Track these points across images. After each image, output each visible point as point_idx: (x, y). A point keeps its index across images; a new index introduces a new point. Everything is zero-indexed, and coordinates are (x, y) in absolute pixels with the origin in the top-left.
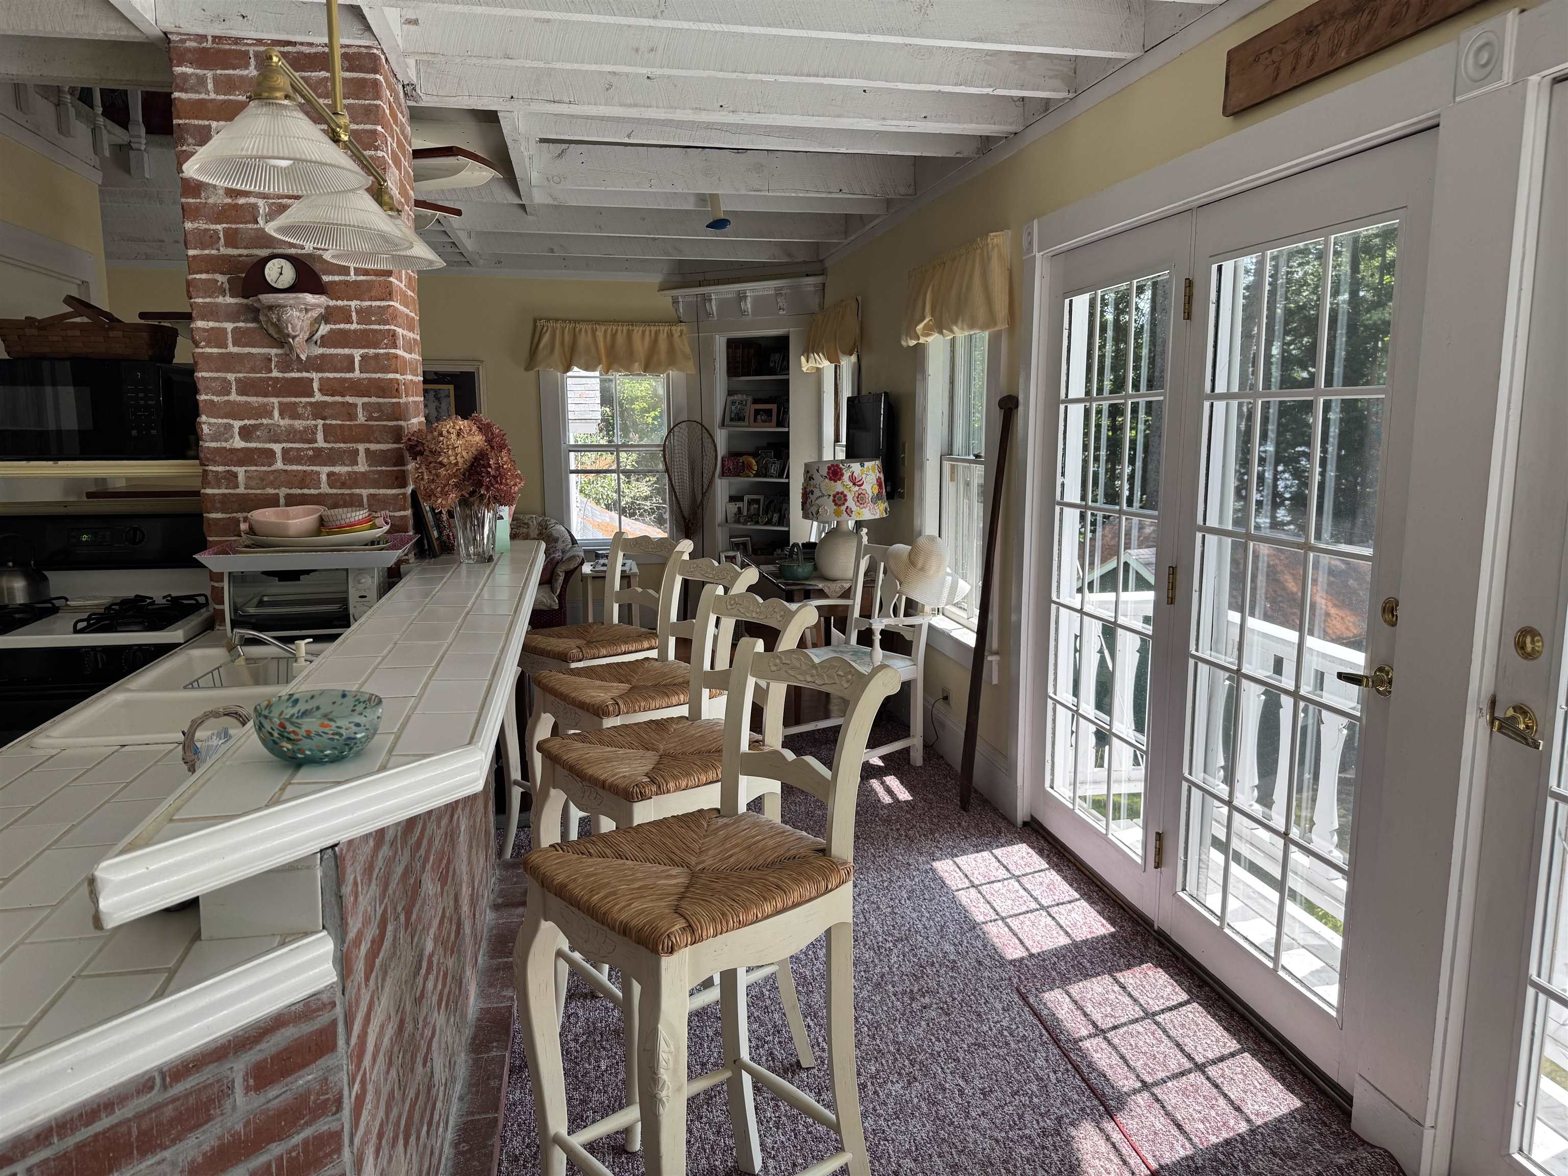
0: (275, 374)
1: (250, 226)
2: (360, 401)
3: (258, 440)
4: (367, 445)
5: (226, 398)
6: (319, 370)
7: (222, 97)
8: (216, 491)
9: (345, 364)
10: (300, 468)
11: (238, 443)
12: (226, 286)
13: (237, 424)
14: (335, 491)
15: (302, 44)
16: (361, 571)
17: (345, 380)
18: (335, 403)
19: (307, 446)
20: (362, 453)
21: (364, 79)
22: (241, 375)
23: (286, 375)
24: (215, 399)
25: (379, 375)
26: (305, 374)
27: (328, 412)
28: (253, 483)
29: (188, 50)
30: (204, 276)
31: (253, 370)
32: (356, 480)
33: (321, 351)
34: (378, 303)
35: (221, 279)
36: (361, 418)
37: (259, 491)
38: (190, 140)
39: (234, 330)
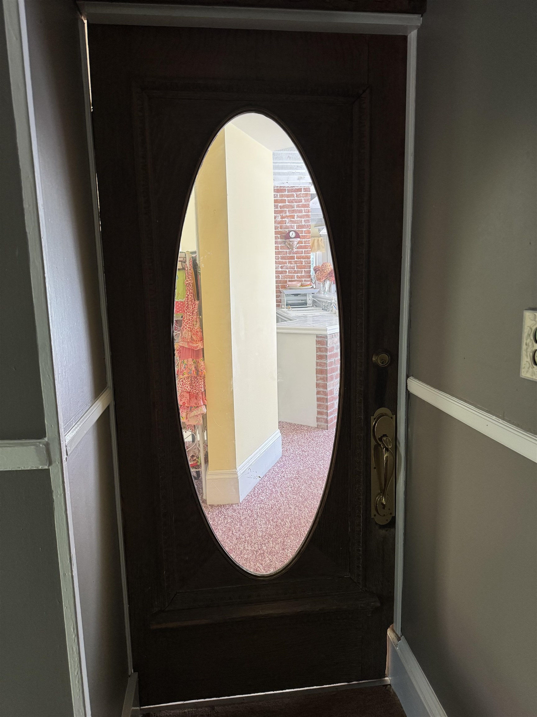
0: (288, 255)
1: (285, 225)
2: (303, 260)
3: (284, 269)
5: (278, 260)
6: (296, 254)
7: (281, 199)
9: (301, 253)
10: (291, 274)
11: (280, 270)
12: (280, 237)
13: (280, 266)
14: (298, 279)
15: (295, 187)
16: (309, 294)
17: (301, 256)
18: (299, 261)
19: (293, 270)
20: (303, 271)
21: (307, 193)
22: (281, 255)
23: (290, 255)
25: (308, 255)
26: (293, 255)
27: (297, 263)
28: (282, 278)
31: (284, 254)
32: (302, 277)
33: (296, 250)
34: (308, 240)
36: (304, 264)
39: (281, 246)
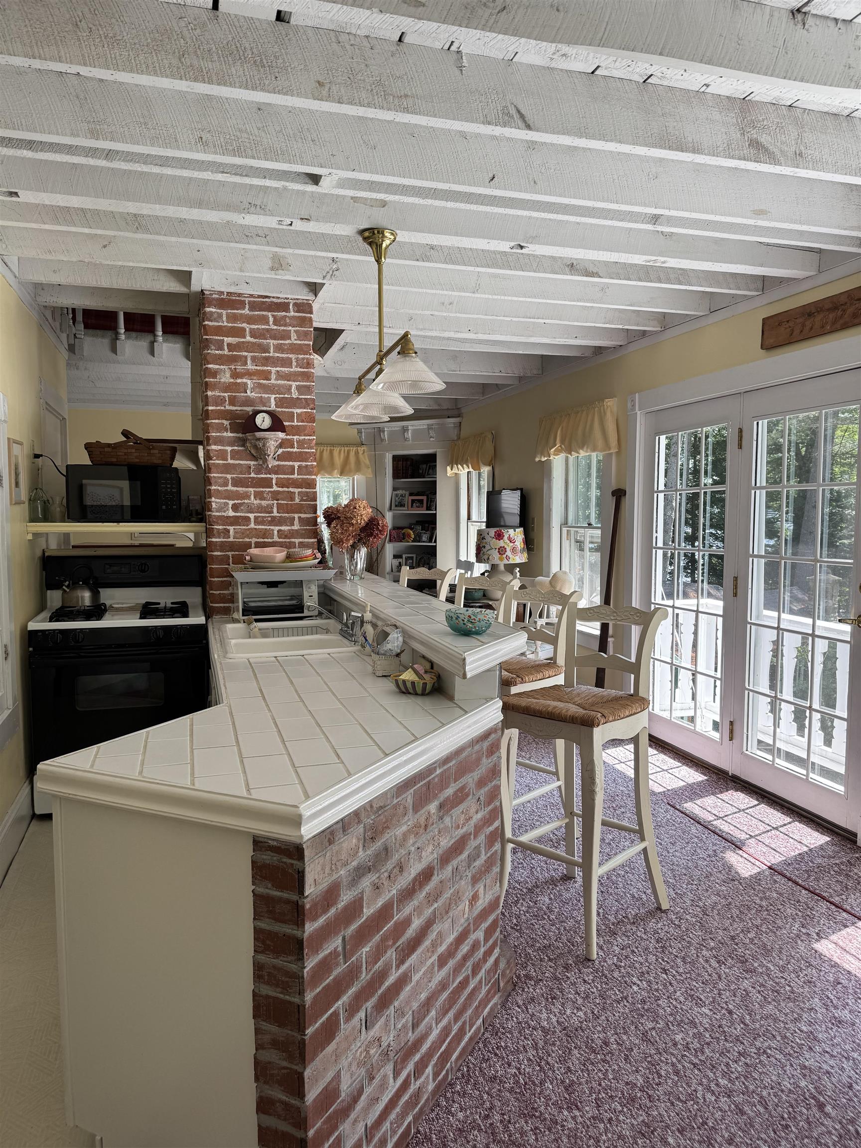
0: (253, 475)
1: (242, 394)
2: (297, 490)
3: (242, 511)
4: (300, 515)
5: (226, 488)
6: (276, 473)
7: (230, 325)
8: (218, 540)
9: (290, 471)
10: (263, 527)
11: (231, 513)
12: (229, 427)
13: (231, 503)
14: (281, 540)
15: (274, 297)
16: (309, 581)
17: (289, 479)
18: (284, 492)
19: (268, 515)
20: (297, 520)
21: (303, 317)
22: (234, 476)
23: (259, 476)
24: (220, 488)
25: (308, 477)
26: (268, 476)
27: (279, 496)
28: (238, 536)
29: (214, 299)
30: (217, 421)
31: (241, 473)
32: (293, 534)
33: (277, 463)
34: (308, 437)
35: (226, 423)
36: (297, 500)
37: (241, 540)
38: (213, 347)
39: (232, 451)
